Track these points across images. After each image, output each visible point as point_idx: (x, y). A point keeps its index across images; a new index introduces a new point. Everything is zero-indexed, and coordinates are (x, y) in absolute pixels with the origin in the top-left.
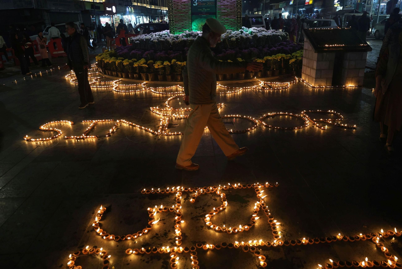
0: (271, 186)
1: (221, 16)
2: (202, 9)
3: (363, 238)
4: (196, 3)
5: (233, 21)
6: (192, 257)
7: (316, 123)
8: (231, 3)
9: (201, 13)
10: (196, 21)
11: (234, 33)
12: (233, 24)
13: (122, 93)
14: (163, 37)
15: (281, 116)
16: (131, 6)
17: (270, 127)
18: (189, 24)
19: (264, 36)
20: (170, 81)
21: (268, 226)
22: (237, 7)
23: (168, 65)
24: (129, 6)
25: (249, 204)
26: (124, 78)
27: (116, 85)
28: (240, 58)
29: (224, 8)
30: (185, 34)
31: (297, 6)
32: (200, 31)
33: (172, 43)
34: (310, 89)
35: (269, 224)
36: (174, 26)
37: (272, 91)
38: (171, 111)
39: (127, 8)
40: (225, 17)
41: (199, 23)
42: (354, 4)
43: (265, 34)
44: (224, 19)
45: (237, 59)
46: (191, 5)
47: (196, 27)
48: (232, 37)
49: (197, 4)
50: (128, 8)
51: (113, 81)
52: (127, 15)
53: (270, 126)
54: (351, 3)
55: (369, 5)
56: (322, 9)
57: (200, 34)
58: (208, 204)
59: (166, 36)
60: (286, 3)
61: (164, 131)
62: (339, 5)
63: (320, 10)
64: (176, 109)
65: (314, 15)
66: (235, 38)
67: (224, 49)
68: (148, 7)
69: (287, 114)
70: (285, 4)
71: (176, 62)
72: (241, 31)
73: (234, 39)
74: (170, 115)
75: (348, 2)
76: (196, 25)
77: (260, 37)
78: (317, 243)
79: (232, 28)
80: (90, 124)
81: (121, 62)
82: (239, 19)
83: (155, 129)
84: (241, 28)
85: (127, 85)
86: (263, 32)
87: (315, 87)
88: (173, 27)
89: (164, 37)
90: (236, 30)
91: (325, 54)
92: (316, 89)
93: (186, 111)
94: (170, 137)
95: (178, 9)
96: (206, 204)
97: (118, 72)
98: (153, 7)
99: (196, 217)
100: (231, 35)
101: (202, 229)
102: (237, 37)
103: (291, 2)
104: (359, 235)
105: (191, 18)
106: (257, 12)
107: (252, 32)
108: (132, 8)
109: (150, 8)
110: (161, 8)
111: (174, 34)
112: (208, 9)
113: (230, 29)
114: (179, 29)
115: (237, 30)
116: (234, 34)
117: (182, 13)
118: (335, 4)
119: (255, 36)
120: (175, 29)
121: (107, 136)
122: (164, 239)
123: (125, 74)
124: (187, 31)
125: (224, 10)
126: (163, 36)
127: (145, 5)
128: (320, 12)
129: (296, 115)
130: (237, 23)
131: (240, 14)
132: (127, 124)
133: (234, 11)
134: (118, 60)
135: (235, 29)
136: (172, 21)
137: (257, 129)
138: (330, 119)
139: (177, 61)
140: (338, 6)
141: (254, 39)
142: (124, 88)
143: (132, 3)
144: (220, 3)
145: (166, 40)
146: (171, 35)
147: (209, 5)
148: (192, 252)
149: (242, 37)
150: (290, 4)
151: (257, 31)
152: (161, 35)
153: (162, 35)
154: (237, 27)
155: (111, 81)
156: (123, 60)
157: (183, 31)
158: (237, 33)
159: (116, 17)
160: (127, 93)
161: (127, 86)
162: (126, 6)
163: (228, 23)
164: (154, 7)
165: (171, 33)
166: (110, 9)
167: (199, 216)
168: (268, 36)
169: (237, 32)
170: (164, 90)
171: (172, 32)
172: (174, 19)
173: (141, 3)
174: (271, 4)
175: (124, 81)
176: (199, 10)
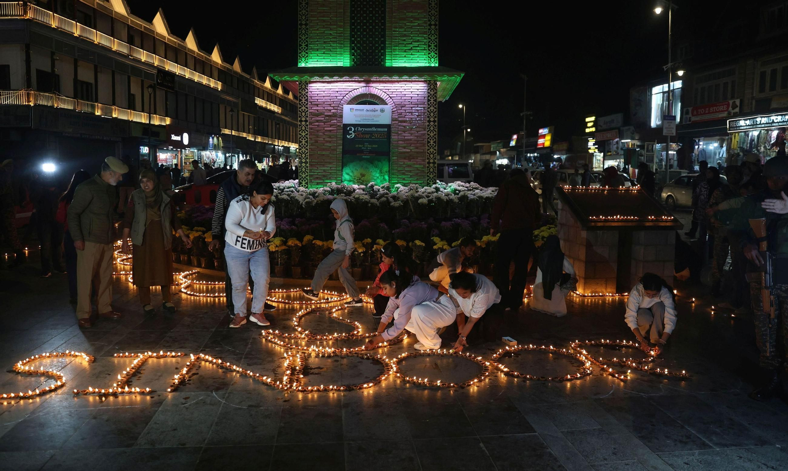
1: (398, 159)
2: (364, 145)
4: (351, 134)
5: (420, 169)
7: (605, 366)
8: (417, 136)
9: (362, 151)
10: (351, 165)
11: (423, 190)
12: (420, 174)
13: (200, 299)
14: (287, 193)
16: (218, 134)
17: (517, 377)
18: (337, 170)
19: (480, 197)
20: (299, 278)
22: (429, 144)
23: (296, 245)
24: (215, 135)
26: (204, 268)
27: (185, 282)
28: (438, 238)
29: (405, 145)
30: (329, 189)
31: (524, 149)
32: (359, 185)
33: (304, 203)
34: (575, 299)
36: (307, 172)
38: (306, 340)
39: (211, 138)
40: (405, 161)
41: (356, 169)
42: (622, 149)
43: (482, 195)
44: (404, 164)
45: (432, 238)
46: (342, 136)
47: (351, 176)
48: (420, 197)
49: (353, 136)
50: (213, 138)
51: (179, 272)
52: (210, 150)
53: (516, 373)
54: (617, 148)
55: (649, 152)
56: (568, 155)
57: (358, 190)
59: (292, 192)
60: (502, 143)
61: (297, 382)
62: (596, 150)
63: (564, 157)
64: (317, 336)
65: (554, 165)
66: (427, 199)
67: (405, 220)
68: (251, 138)
69: (543, 349)
70: (501, 145)
71: (312, 241)
72: (436, 187)
73: (424, 201)
74: (305, 348)
75: (612, 146)
76: (351, 174)
77: (472, 200)
79: (419, 182)
80: (131, 363)
81: (200, 235)
82: (431, 165)
83: (275, 376)
84: (434, 181)
85: (209, 283)
86: (477, 191)
87: (585, 296)
88: (307, 174)
89: (289, 193)
90: (425, 186)
91: (600, 232)
93: (336, 339)
94: (310, 396)
95: (317, 142)
97: (193, 256)
98: (259, 139)
100: (418, 193)
102: (430, 198)
103: (511, 142)
105: (342, 160)
106: (450, 158)
107: (456, 190)
108: (220, 139)
109: (253, 140)
110: (275, 141)
111: (307, 188)
112: (374, 146)
113: (416, 184)
114: (317, 178)
115: (428, 185)
116: (423, 193)
117: (324, 150)
118: (590, 149)
119: (464, 198)
120: (308, 179)
121: (169, 390)
123: (205, 260)
124: (334, 183)
125: (404, 148)
126: (286, 190)
127: (244, 135)
128: (564, 160)
129: (562, 350)
130: (428, 173)
131: (434, 156)
132: (213, 365)
133: (422, 151)
134: (194, 232)
135: (423, 183)
136: (304, 165)
137: (490, 379)
139: (314, 239)
140: (595, 152)
141: (461, 203)
142: (203, 287)
143: (221, 131)
144: (396, 135)
145: (293, 198)
146: (302, 189)
147: (376, 138)
149: (439, 199)
150: (511, 145)
151: (466, 189)
152: (281, 187)
153: (284, 188)
154: (428, 180)
155: (176, 273)
156: (204, 233)
157: (325, 184)
158: (429, 191)
159: (187, 152)
160: (209, 299)
161: (211, 284)
162: (210, 134)
163: (410, 171)
164: (261, 139)
165: (301, 185)
166: (178, 138)
168: (487, 198)
169: (428, 189)
170: (286, 296)
171: (304, 184)
172: (308, 160)
173: (238, 130)
174: (475, 144)
175: (203, 274)
176: (357, 146)
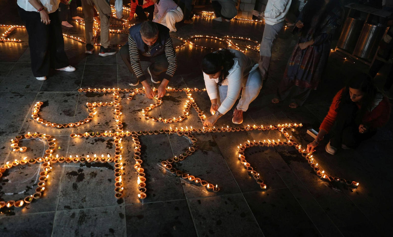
0: (199, 90)
3: (273, 128)
6: (133, 139)
15: (207, 39)
21: (198, 119)
25: (181, 103)
35: (199, 118)
37: (199, 18)
53: (197, 46)
58: (144, 102)
69: (212, 38)
78: (238, 131)
80: (8, 29)
87: (237, 19)
92: (240, 21)
96: (143, 101)
99: (133, 111)
101: (140, 120)
104: (270, 126)
122: (106, 127)
129: (220, 39)
137: (185, 47)
138: (250, 45)
148: (133, 136)
167: (136, 111)
